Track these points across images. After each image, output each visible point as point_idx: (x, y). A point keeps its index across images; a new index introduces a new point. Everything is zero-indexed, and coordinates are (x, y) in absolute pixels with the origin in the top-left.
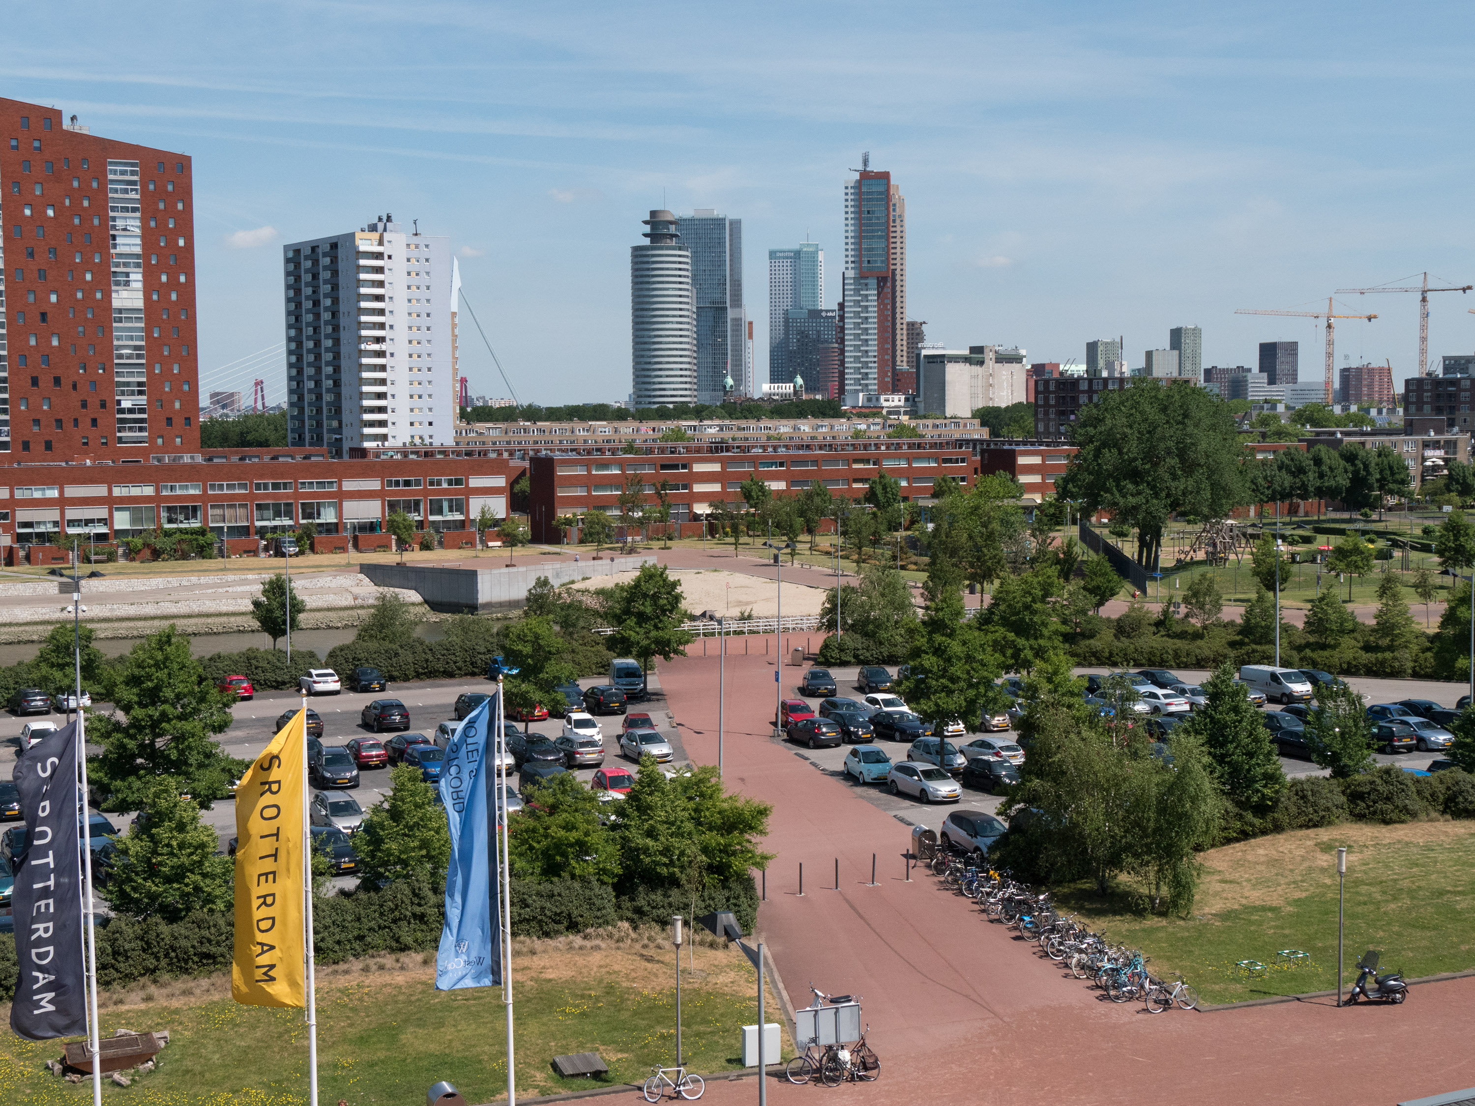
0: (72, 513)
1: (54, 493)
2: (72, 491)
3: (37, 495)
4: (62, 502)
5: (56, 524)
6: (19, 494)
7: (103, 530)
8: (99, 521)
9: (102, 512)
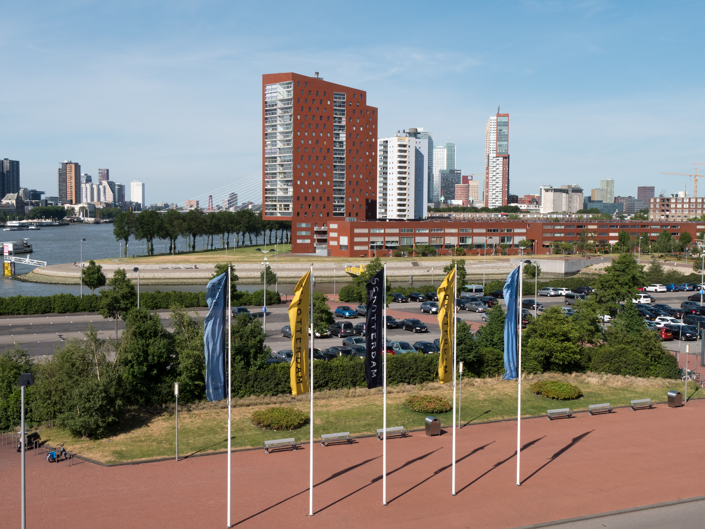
0: (388, 239)
1: (382, 231)
2: (388, 231)
3: (378, 231)
4: (385, 235)
5: (382, 242)
6: (372, 231)
7: (398, 245)
8: (396, 242)
9: (397, 239)
